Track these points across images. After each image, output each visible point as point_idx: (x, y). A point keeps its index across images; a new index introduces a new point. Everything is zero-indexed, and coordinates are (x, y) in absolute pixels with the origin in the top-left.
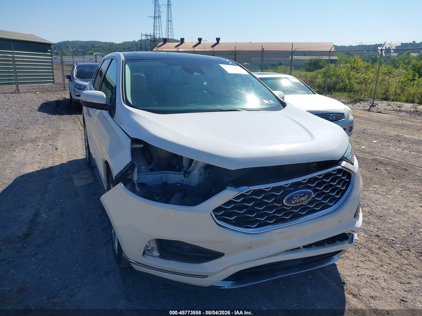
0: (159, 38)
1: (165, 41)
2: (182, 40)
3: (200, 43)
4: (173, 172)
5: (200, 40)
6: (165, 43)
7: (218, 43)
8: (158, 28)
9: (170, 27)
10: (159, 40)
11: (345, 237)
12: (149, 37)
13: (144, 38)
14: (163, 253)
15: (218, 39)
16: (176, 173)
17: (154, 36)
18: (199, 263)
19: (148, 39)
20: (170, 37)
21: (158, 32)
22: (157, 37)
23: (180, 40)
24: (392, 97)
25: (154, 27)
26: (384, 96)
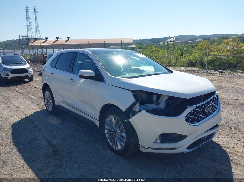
0: (31, 38)
1: (36, 39)
2: (47, 38)
3: (58, 40)
4: (150, 104)
5: (57, 38)
6: (35, 41)
7: (68, 40)
8: (30, 32)
9: (37, 31)
10: (32, 39)
11: (216, 126)
12: (25, 38)
13: (21, 38)
14: (163, 140)
15: (68, 38)
16: (152, 104)
17: (28, 36)
18: (177, 142)
19: (24, 38)
20: (38, 37)
21: (30, 34)
22: (30, 37)
23: (45, 39)
24: (173, 65)
25: (27, 31)
26: (170, 64)
